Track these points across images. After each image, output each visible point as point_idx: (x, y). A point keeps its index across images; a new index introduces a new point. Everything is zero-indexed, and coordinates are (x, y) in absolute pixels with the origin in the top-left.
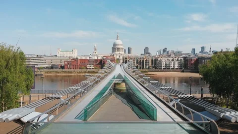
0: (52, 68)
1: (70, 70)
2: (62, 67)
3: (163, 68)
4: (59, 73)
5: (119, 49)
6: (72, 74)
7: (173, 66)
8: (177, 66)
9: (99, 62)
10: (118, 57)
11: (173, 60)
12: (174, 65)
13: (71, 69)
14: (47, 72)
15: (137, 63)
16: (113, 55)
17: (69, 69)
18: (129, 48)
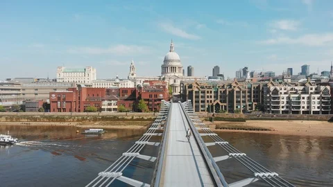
0: (23, 108)
1: (62, 113)
2: (47, 107)
3: (281, 109)
4: (35, 120)
5: (173, 69)
6: (66, 124)
7: (306, 105)
8: (317, 105)
9: (129, 94)
10: (172, 82)
11: (305, 92)
12: (309, 103)
13: (65, 110)
14: (11, 118)
15: (216, 97)
16: (164, 79)
17: (59, 110)
18: (188, 68)
